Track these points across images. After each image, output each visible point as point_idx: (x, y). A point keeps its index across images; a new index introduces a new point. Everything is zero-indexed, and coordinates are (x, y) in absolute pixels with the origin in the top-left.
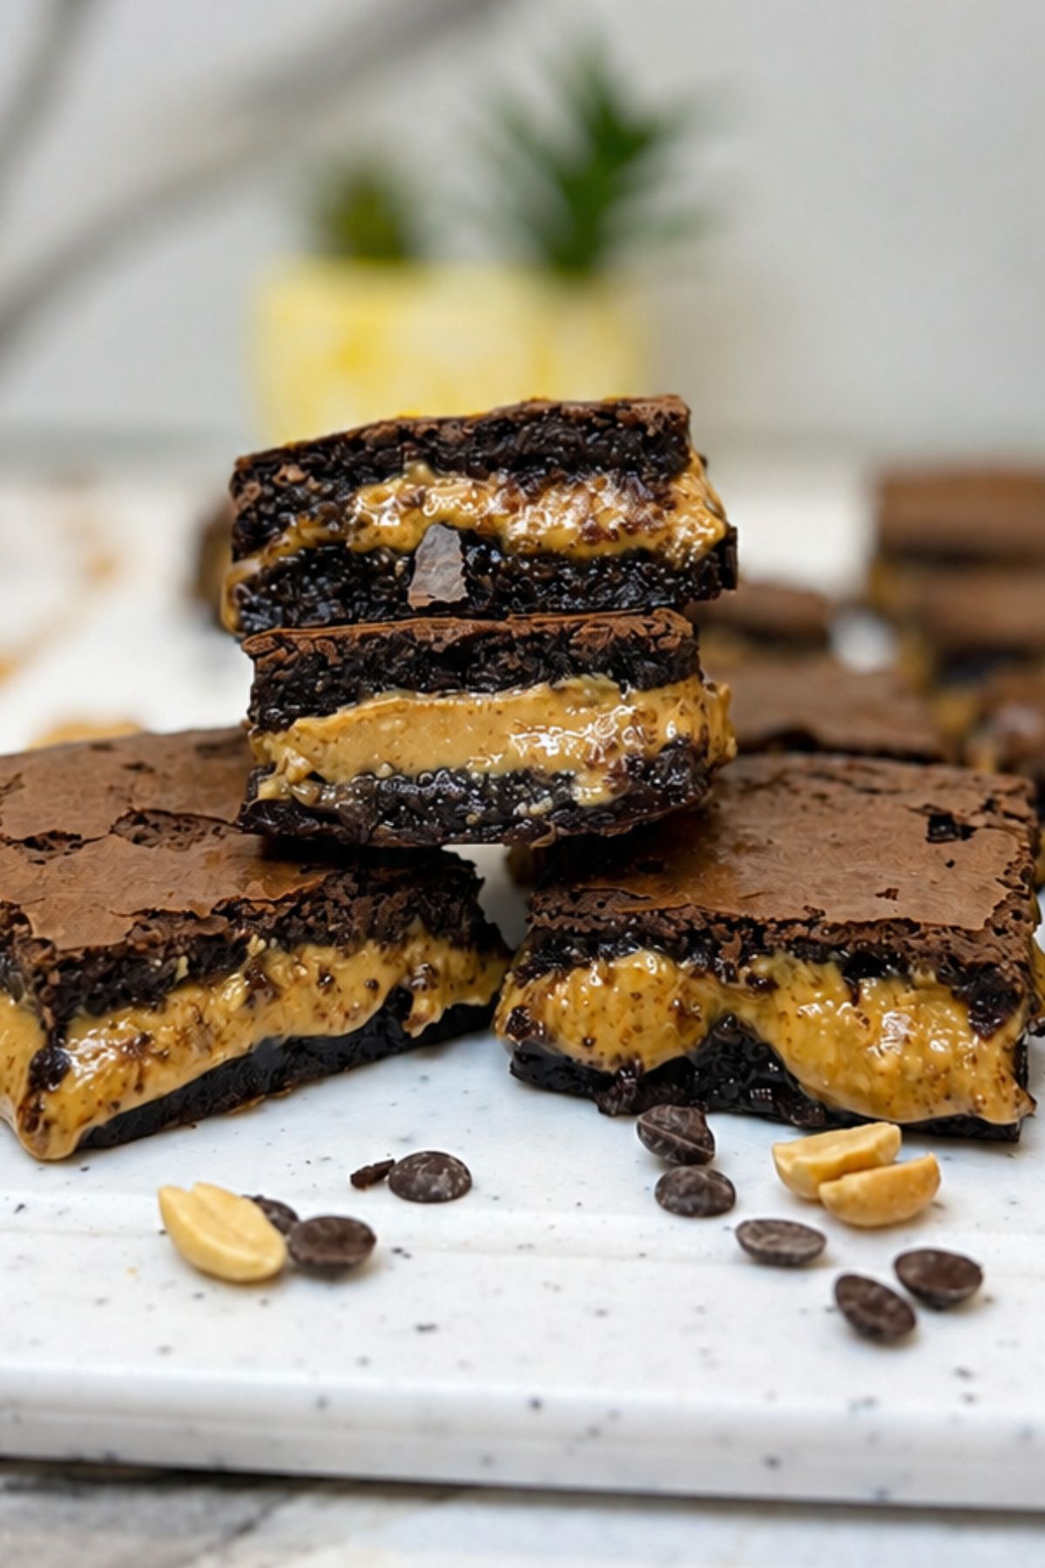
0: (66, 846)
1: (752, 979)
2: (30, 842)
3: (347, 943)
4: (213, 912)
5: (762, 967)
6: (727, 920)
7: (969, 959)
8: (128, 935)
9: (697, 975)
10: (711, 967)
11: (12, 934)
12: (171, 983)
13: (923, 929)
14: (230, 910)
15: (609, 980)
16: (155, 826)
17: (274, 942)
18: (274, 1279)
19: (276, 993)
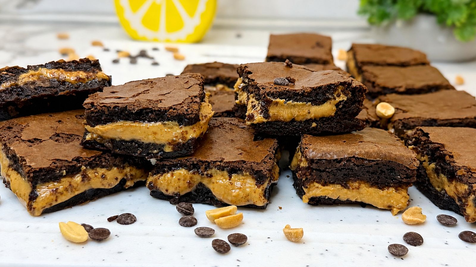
0: (38, 142)
1: (207, 175)
2: (29, 141)
3: (109, 167)
4: (73, 160)
5: (209, 172)
6: (201, 161)
7: (256, 169)
8: (51, 165)
9: (194, 173)
10: (198, 171)
11: (23, 164)
12: (62, 176)
13: (247, 162)
14: (77, 159)
15: (172, 175)
16: (62, 137)
17: (88, 167)
18: (85, 243)
19: (89, 179)
